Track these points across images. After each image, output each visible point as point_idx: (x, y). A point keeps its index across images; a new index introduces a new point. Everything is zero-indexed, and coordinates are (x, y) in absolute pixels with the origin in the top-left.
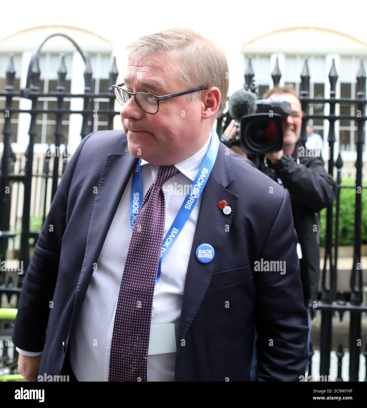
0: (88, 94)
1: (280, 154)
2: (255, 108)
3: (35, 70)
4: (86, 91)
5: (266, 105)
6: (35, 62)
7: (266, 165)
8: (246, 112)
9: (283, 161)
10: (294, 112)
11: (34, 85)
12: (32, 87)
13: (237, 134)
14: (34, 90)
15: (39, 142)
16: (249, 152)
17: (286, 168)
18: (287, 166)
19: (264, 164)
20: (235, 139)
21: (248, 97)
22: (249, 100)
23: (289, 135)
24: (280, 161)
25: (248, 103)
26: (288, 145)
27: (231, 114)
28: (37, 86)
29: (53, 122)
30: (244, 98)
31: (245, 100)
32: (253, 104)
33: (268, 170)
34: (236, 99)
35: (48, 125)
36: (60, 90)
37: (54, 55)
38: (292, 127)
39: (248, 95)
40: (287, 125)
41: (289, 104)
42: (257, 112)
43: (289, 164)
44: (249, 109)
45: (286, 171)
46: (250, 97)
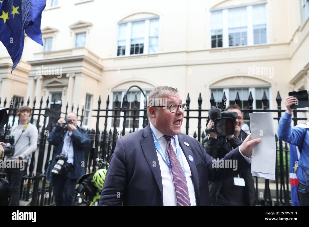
0: (146, 109)
1: (233, 136)
2: (221, 115)
3: (125, 100)
4: (145, 108)
5: (226, 114)
6: (125, 97)
7: (227, 141)
8: (217, 117)
9: (234, 139)
10: (239, 117)
11: (125, 106)
12: (124, 107)
13: (213, 127)
14: (125, 108)
15: (128, 127)
16: (218, 135)
17: (235, 142)
18: (236, 141)
19: (226, 141)
20: (212, 129)
21: (217, 110)
22: (218, 112)
23: (237, 127)
24: (232, 139)
25: (217, 113)
26: (237, 132)
27: (210, 118)
28: (126, 106)
29: (132, 119)
30: (216, 111)
31: (216, 112)
32: (220, 113)
33: (227, 143)
34: (212, 111)
35: (131, 120)
36: (135, 108)
37: (134, 92)
38: (238, 124)
39: (217, 109)
40: (236, 122)
41: (236, 113)
42: (222, 117)
43: (237, 141)
44: (218, 116)
45: (236, 144)
46: (218, 110)
